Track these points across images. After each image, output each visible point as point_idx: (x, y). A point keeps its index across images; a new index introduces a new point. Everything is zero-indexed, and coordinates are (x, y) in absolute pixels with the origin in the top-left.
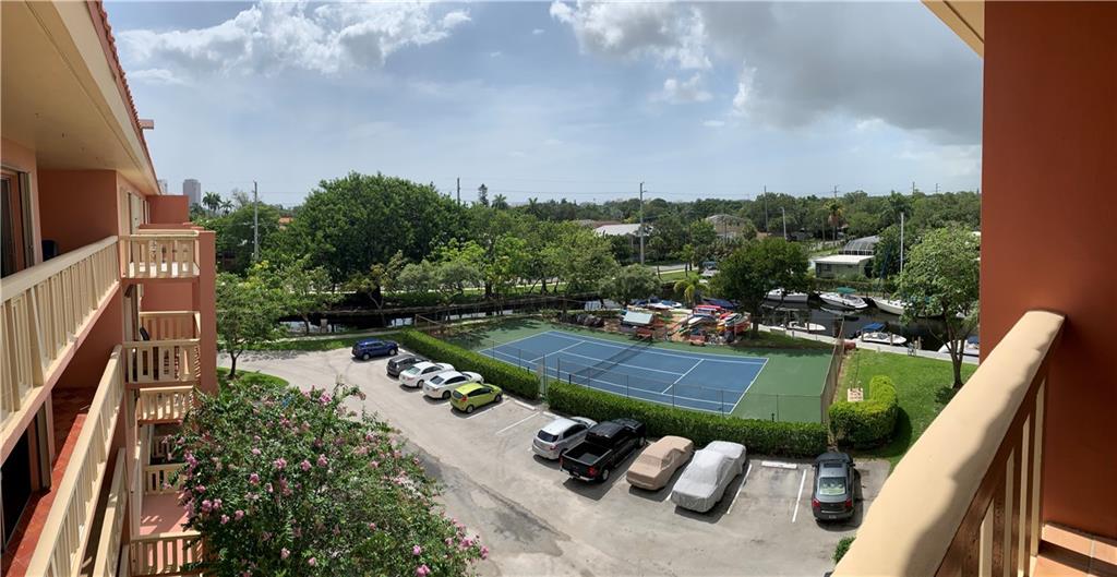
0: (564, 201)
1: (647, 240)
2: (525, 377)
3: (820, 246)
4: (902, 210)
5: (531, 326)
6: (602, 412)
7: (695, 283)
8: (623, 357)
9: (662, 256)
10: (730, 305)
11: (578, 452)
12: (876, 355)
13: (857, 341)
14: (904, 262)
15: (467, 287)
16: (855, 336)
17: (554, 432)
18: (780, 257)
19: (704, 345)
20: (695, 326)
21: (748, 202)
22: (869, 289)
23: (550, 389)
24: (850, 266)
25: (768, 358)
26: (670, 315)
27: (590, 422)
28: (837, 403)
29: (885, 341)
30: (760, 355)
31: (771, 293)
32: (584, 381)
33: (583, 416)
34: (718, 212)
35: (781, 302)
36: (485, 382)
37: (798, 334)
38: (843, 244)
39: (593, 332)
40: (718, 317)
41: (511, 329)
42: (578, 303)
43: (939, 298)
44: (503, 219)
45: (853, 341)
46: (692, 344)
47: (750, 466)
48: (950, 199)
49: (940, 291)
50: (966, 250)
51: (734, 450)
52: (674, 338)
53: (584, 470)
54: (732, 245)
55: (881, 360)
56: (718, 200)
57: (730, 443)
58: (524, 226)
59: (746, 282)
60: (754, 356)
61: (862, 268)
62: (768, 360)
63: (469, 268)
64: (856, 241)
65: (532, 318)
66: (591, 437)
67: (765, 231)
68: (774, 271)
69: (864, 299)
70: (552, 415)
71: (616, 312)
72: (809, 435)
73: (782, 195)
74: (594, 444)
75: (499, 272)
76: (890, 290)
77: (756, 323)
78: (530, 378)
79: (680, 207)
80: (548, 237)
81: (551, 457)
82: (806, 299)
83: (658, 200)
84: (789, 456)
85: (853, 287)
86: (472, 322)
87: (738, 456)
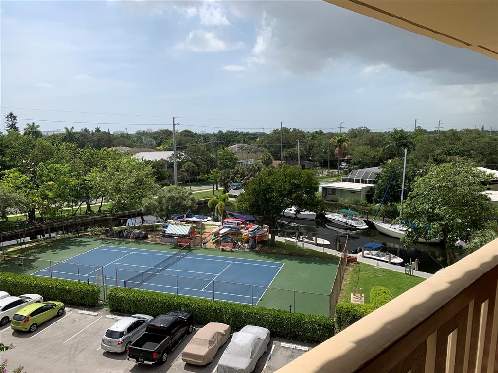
0: (98, 130)
1: (180, 165)
2: (86, 288)
3: (325, 173)
4: (405, 145)
5: (80, 244)
6: (156, 307)
7: (224, 200)
8: (168, 263)
9: (193, 179)
10: (254, 219)
11: (141, 342)
12: (375, 270)
13: (358, 256)
14: (406, 192)
15: (12, 213)
16: (356, 252)
17: (120, 329)
18: (296, 181)
19: (232, 251)
20: (225, 235)
21: (263, 134)
22: (370, 213)
23: (110, 294)
24: (353, 192)
25: (284, 263)
26: (203, 227)
27: (148, 318)
28: (341, 302)
29: (383, 259)
30: (277, 260)
31: (286, 211)
32: (138, 285)
33: (141, 313)
34: (239, 142)
35: (294, 219)
36: (45, 300)
37: (308, 246)
38: (346, 173)
39: (139, 244)
40: (242, 228)
41: (61, 249)
42: (121, 219)
43: (441, 225)
44: (43, 147)
45: (355, 255)
46: (223, 250)
47: (274, 346)
48: (454, 135)
49: (442, 219)
50: (470, 184)
51: (262, 332)
52: (209, 245)
53: (148, 355)
54: (252, 170)
55: (379, 274)
56: (237, 132)
57: (258, 328)
58: (67, 154)
59: (267, 201)
60: (272, 261)
61: (363, 194)
62: (283, 264)
63: (13, 195)
64: (359, 171)
65: (81, 237)
66: (151, 329)
67: (279, 159)
68: (290, 193)
69: (365, 221)
70: (113, 316)
71: (158, 226)
72: (319, 326)
73: (294, 130)
74: (154, 334)
75: (45, 197)
76: (391, 216)
77: (274, 234)
78: (91, 289)
79: (206, 137)
80: (91, 163)
81: (119, 351)
82: (314, 218)
83: (186, 131)
84: (302, 341)
85: (355, 210)
86: (20, 247)
87: (264, 337)
